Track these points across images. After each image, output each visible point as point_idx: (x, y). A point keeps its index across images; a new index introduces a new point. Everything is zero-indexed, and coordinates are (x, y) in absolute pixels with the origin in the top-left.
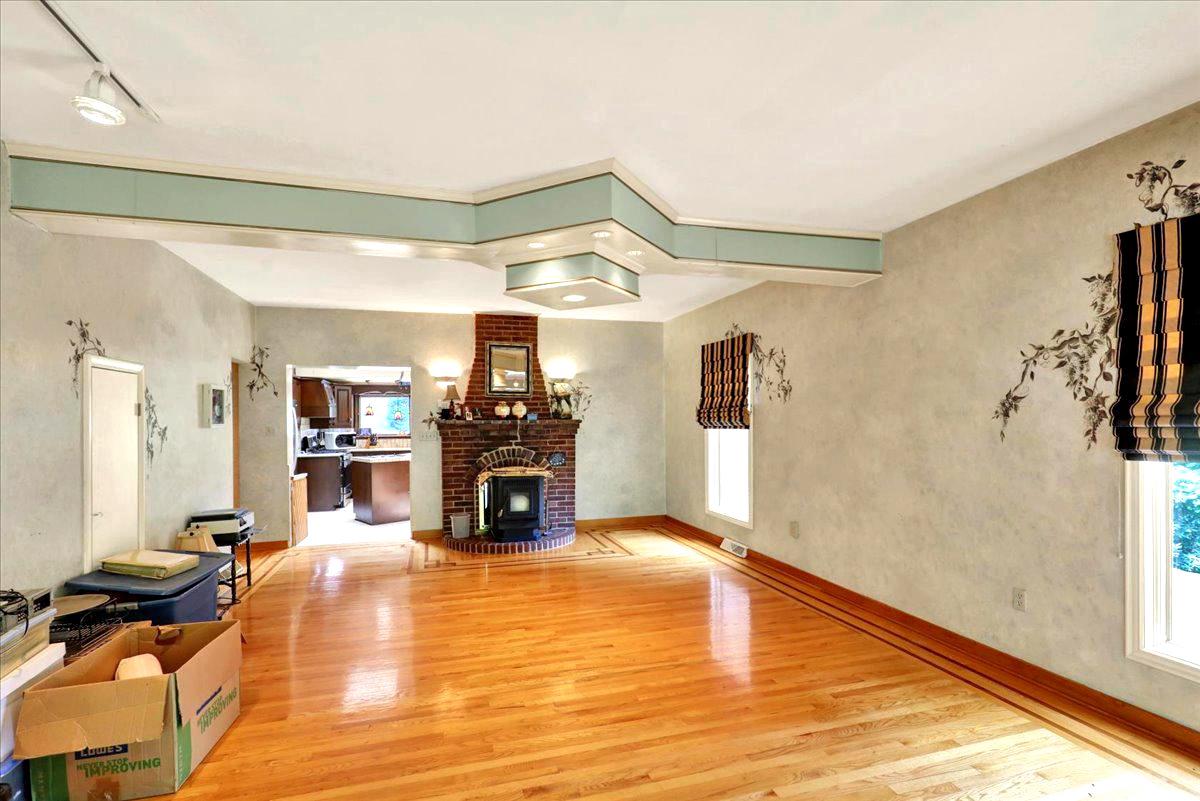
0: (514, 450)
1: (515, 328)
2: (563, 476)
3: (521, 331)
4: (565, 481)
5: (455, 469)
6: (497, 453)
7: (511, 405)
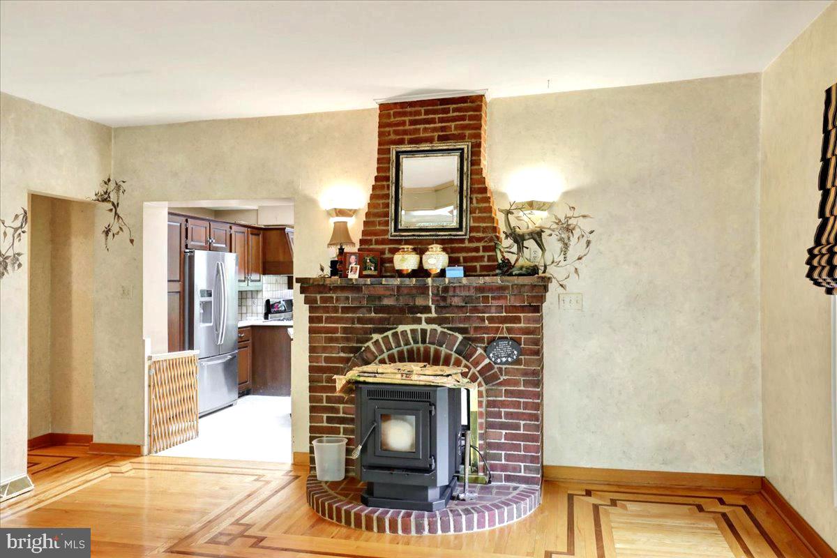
0: (424, 332)
1: (442, 120)
2: (516, 383)
3: (453, 125)
4: (521, 394)
5: (327, 360)
6: (395, 335)
7: (421, 251)
